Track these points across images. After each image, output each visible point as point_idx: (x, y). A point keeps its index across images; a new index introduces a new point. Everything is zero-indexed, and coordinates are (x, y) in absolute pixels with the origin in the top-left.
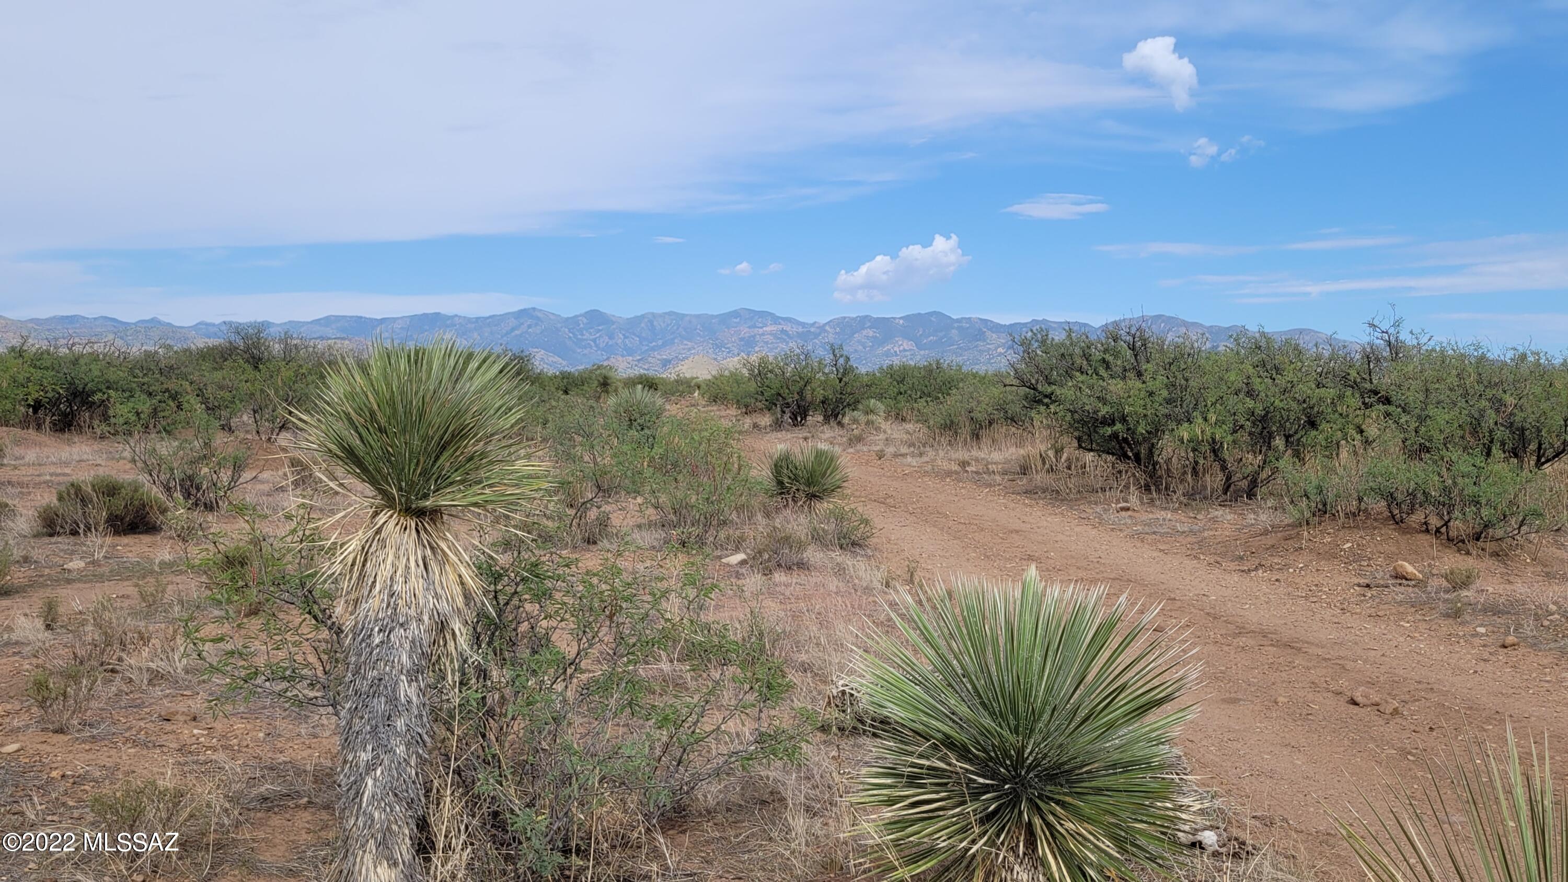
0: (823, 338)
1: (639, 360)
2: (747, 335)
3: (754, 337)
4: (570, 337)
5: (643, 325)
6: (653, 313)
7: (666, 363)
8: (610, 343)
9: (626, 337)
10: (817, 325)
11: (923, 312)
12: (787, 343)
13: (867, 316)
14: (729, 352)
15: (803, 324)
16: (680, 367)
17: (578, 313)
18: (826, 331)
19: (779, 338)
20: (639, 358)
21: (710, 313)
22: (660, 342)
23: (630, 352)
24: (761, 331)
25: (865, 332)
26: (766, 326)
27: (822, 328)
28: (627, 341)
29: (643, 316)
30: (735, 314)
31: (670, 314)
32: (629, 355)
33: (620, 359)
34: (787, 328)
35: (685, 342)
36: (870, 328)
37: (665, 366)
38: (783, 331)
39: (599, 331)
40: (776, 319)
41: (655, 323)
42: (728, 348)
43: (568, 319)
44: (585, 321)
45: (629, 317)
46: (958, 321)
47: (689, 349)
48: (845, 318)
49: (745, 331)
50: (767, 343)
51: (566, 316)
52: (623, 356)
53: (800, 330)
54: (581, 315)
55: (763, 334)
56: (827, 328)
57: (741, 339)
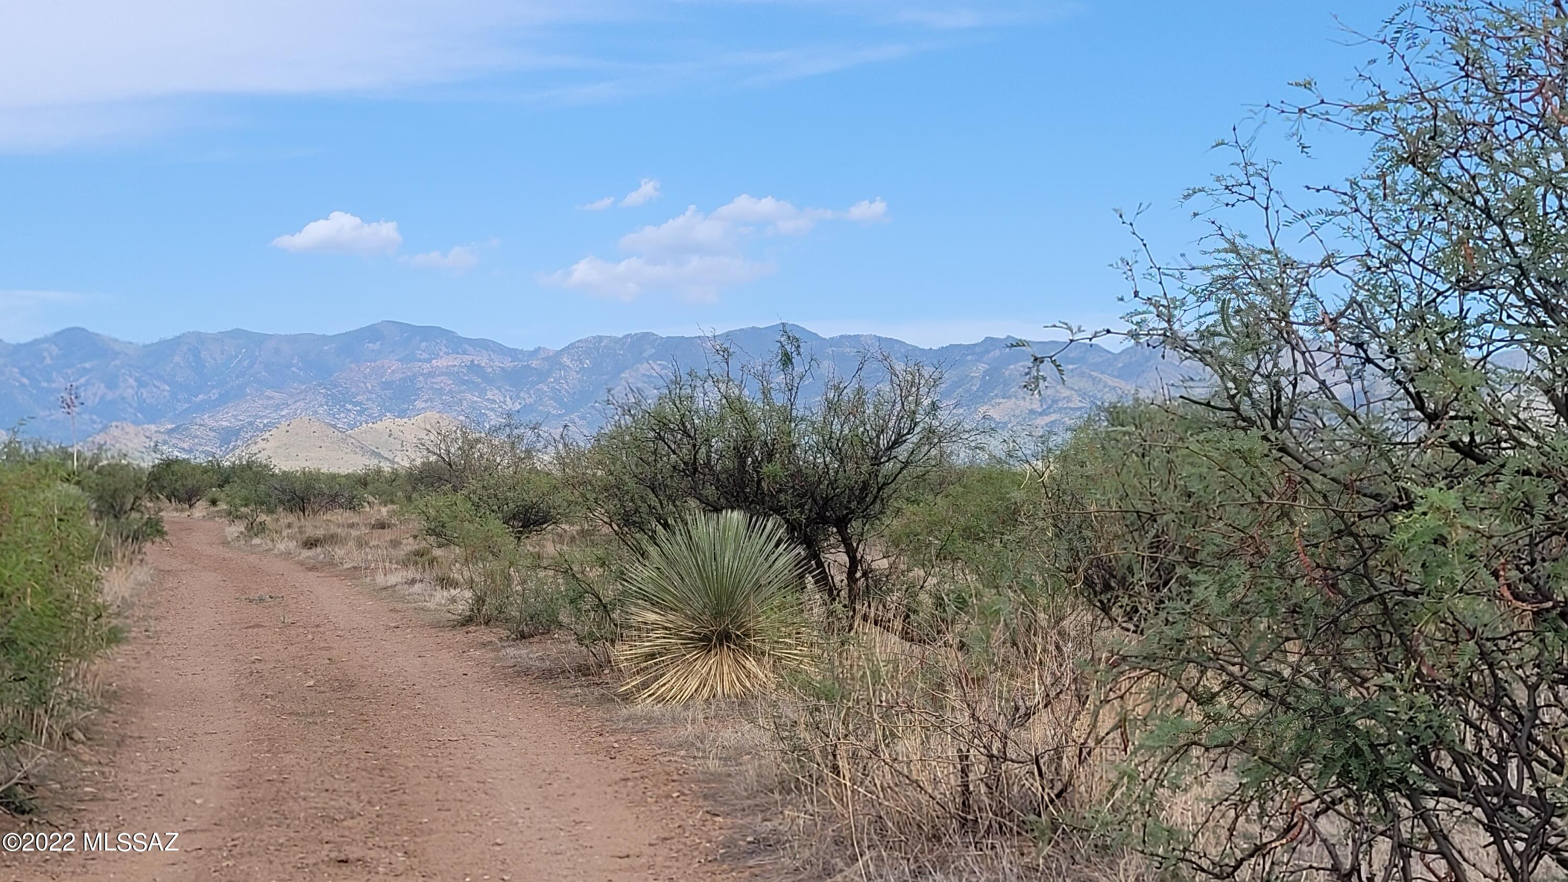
0: (557, 381)
1: (170, 432)
2: (399, 376)
3: (413, 379)
4: (23, 385)
5: (177, 359)
6: (199, 336)
7: (228, 436)
8: (110, 396)
9: (141, 384)
10: (542, 355)
11: (762, 326)
12: (483, 392)
13: (646, 335)
14: (360, 413)
15: (513, 354)
16: (262, 444)
17: (40, 336)
18: (565, 367)
19: (465, 382)
20: (170, 427)
21: (319, 332)
22: (214, 394)
23: (153, 415)
24: (426, 367)
25: (643, 368)
26: (437, 356)
27: (554, 360)
28: (145, 392)
29: (177, 341)
30: (373, 333)
31: (237, 334)
32: (149, 423)
33: (131, 429)
34: (482, 360)
35: (269, 393)
36: (654, 357)
37: (225, 441)
38: (474, 368)
39: (86, 371)
40: (456, 343)
41: (203, 354)
42: (360, 404)
43: (17, 348)
44: (55, 350)
45: (148, 342)
46: (834, 342)
47: (278, 408)
48: (601, 339)
49: (393, 367)
50: (440, 391)
51: (14, 342)
52: (136, 423)
53: (508, 364)
54: (46, 340)
55: (431, 374)
56: (565, 360)
57: (387, 385)
